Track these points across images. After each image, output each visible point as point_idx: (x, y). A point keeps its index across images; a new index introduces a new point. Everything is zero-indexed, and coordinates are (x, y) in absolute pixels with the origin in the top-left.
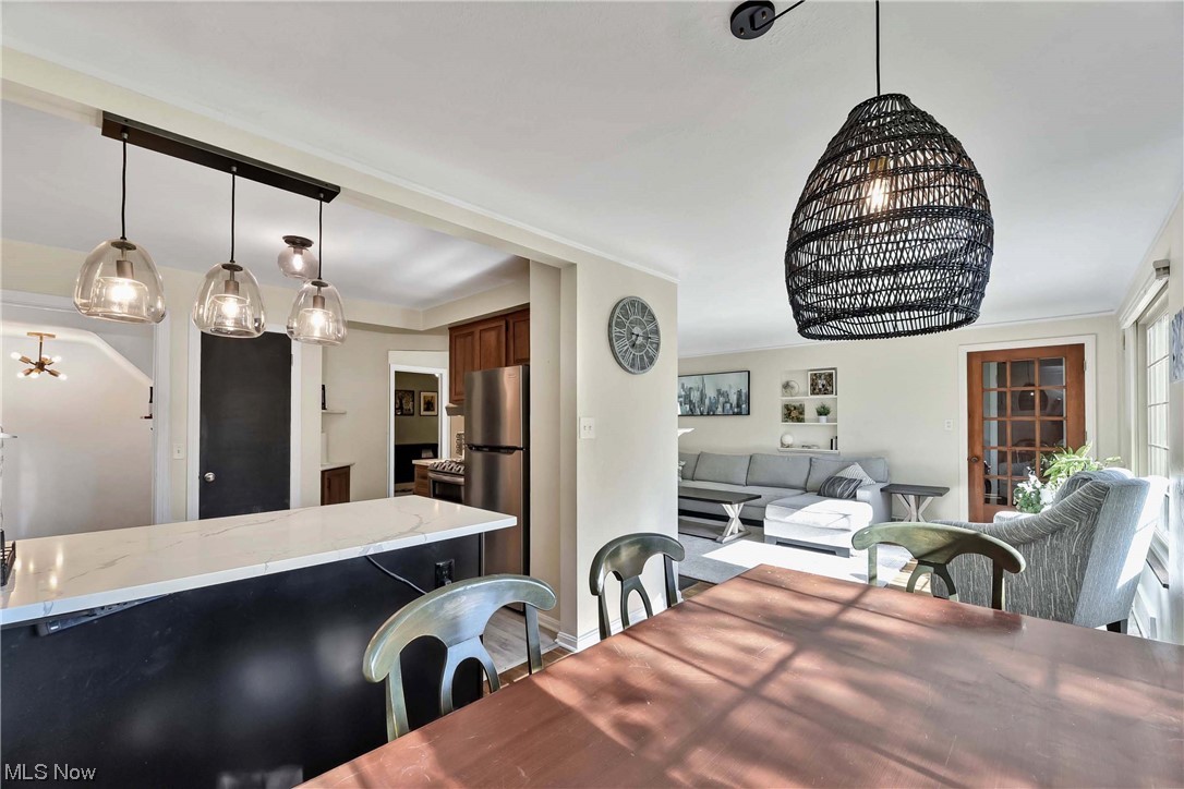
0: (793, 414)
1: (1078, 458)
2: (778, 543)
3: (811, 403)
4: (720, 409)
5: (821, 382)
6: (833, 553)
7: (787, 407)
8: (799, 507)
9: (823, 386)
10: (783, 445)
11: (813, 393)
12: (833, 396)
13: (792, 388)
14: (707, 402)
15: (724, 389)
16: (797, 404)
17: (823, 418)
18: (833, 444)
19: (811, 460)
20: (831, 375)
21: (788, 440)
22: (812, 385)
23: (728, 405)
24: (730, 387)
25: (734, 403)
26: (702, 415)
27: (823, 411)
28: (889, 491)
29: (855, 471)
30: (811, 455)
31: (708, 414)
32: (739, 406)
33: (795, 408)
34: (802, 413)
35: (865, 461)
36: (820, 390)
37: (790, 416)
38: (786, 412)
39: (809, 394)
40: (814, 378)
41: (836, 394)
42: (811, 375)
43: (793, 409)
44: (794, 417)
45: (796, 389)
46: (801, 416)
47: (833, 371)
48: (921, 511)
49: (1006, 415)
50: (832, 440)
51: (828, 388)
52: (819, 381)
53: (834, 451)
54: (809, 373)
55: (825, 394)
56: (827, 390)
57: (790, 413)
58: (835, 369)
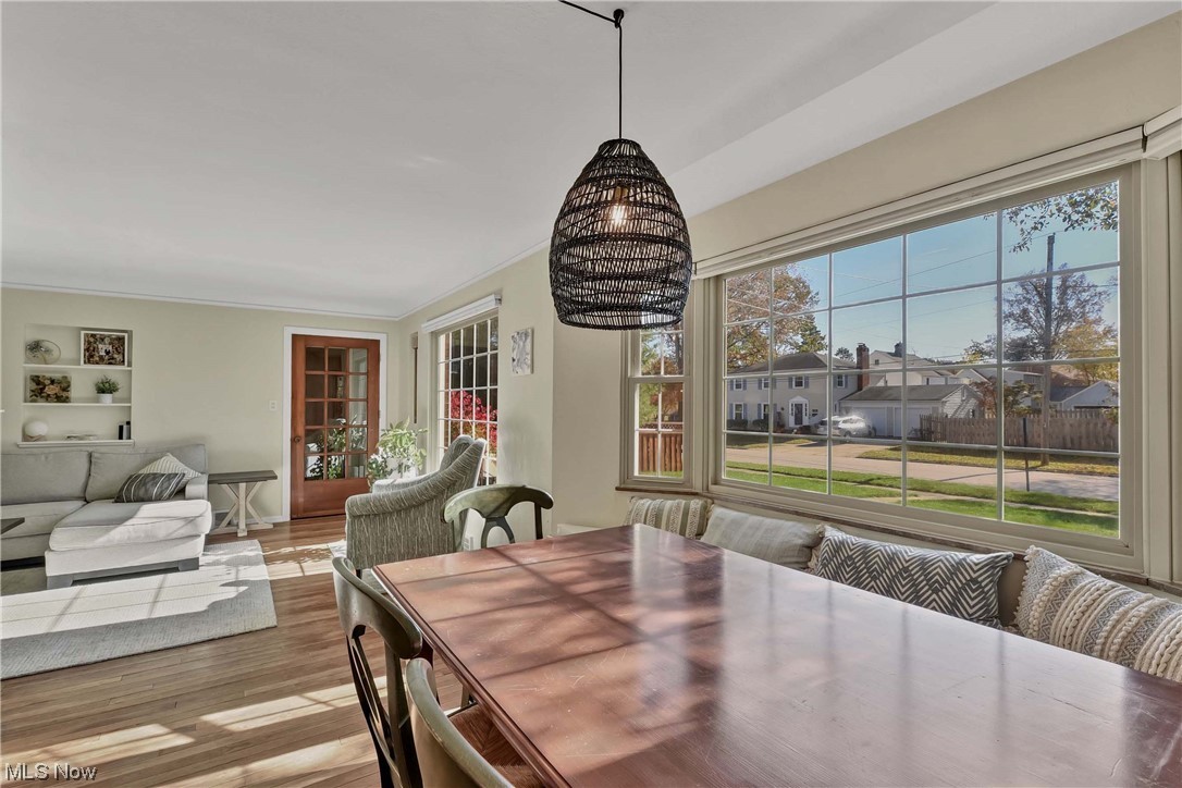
0: (48, 389)
1: (400, 431)
2: (75, 583)
3: (84, 377)
5: (102, 348)
6: (175, 570)
7: (36, 380)
8: (121, 521)
9: (107, 353)
10: (26, 437)
11: (90, 359)
12: (125, 368)
13: (47, 351)
16: (57, 376)
17: (107, 398)
18: (123, 432)
19: (90, 455)
20: (121, 339)
21: (39, 429)
22: (87, 350)
27: (105, 388)
28: (214, 480)
29: (169, 464)
30: (90, 449)
33: (53, 382)
34: (66, 389)
35: (181, 450)
36: (101, 358)
37: (42, 392)
38: (34, 386)
39: (82, 362)
40: (92, 340)
41: (130, 365)
42: (86, 335)
43: (48, 382)
44: (49, 395)
45: (55, 353)
46: (64, 394)
47: (126, 335)
48: (249, 498)
49: (323, 397)
50: (121, 428)
51: (116, 356)
52: (100, 346)
53: (124, 441)
54: (83, 333)
55: (110, 364)
56: (113, 359)
57: (42, 389)
58: (128, 331)
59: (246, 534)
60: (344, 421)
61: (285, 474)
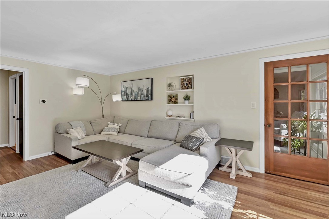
0: (173, 99)
3: (181, 94)
4: (139, 98)
5: (186, 83)
7: (170, 96)
9: (187, 85)
10: (168, 116)
11: (182, 88)
13: (172, 86)
14: (134, 94)
15: (141, 88)
16: (174, 95)
17: (187, 102)
18: (191, 116)
19: (179, 124)
20: (190, 79)
21: (170, 113)
22: (181, 84)
23: (143, 96)
24: (144, 86)
25: (145, 95)
26: (132, 100)
27: (187, 98)
28: (221, 142)
30: (180, 121)
31: (134, 100)
32: (147, 96)
34: (177, 99)
35: (207, 125)
36: (185, 87)
38: (169, 99)
39: (180, 89)
40: (183, 80)
41: (193, 89)
42: (181, 79)
43: (172, 97)
44: (172, 101)
45: (174, 87)
46: (176, 101)
47: (192, 77)
48: (238, 156)
49: (287, 99)
50: (191, 113)
51: (189, 86)
52: (185, 82)
53: (192, 119)
54: (180, 78)
55: (188, 89)
56: (188, 87)
57: (171, 99)
58: (192, 75)
59: (234, 178)
60: (305, 113)
61: (260, 146)
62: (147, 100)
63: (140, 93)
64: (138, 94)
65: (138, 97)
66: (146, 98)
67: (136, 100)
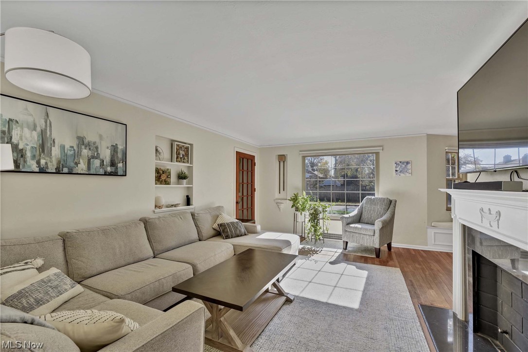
3: (175, 167)
4: (82, 167)
7: (158, 171)
9: (183, 156)
11: (177, 159)
12: (189, 165)
13: (159, 153)
14: (56, 152)
15: (91, 137)
16: (165, 169)
17: (184, 182)
19: (193, 215)
20: (187, 148)
22: (177, 153)
23: (97, 163)
24: (101, 137)
25: (107, 160)
26: (42, 171)
31: (58, 172)
32: (113, 164)
33: (163, 172)
34: (168, 177)
36: (181, 159)
37: (160, 179)
38: (157, 175)
41: (191, 163)
42: (176, 145)
43: (161, 172)
44: (162, 180)
46: (168, 180)
51: (186, 158)
52: (181, 152)
53: (190, 206)
54: (175, 143)
55: (184, 162)
57: (160, 176)
58: (191, 145)
62: (114, 174)
63: (85, 152)
64: (77, 155)
65: (77, 164)
66: (109, 169)
67: (66, 170)
